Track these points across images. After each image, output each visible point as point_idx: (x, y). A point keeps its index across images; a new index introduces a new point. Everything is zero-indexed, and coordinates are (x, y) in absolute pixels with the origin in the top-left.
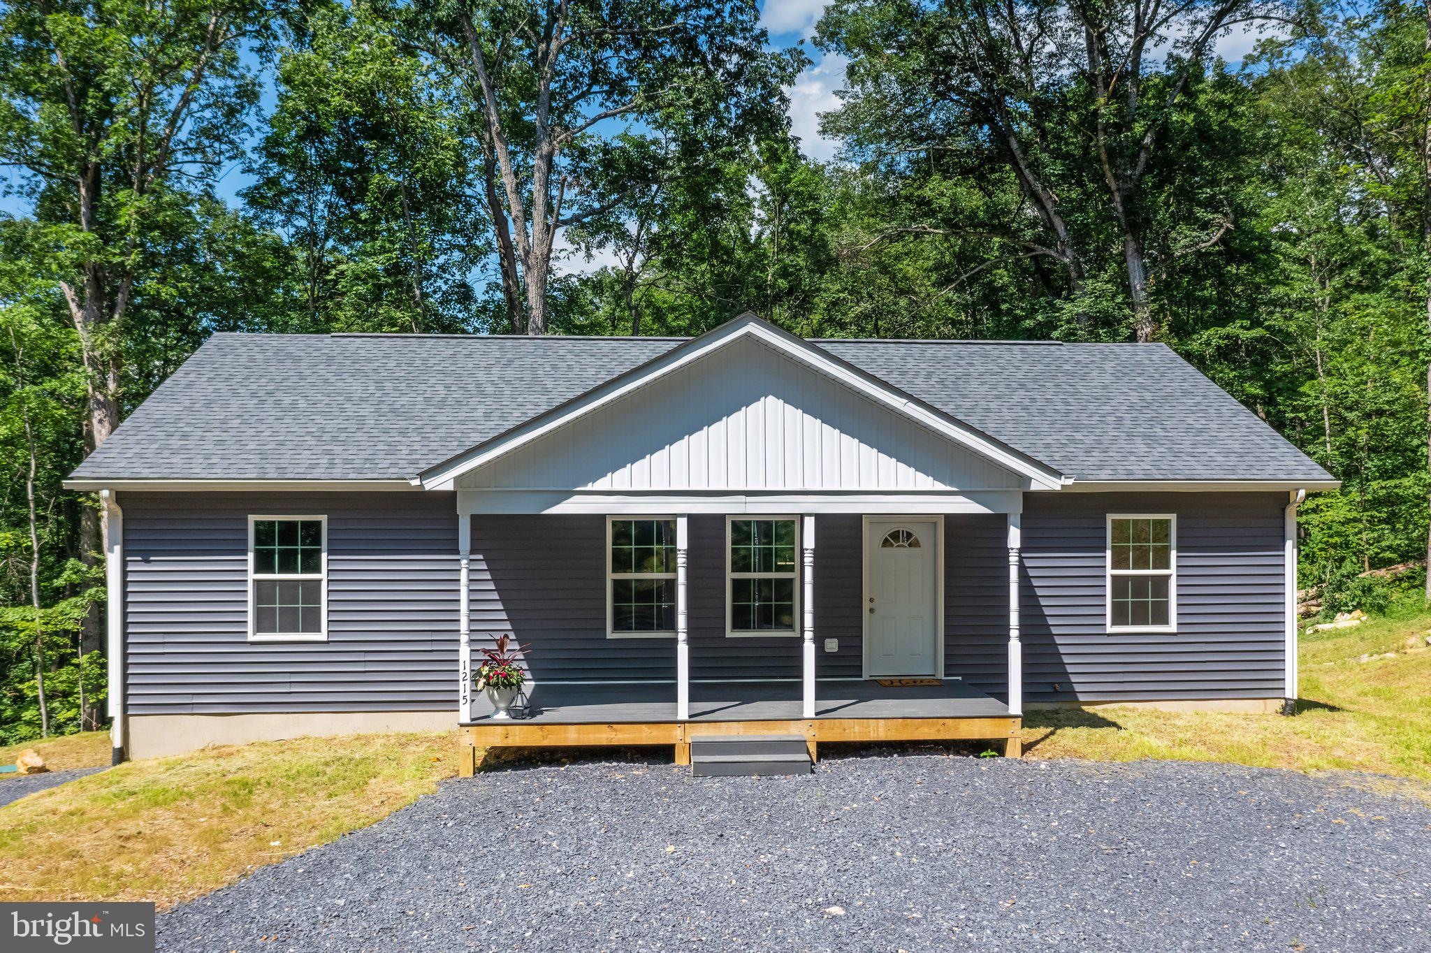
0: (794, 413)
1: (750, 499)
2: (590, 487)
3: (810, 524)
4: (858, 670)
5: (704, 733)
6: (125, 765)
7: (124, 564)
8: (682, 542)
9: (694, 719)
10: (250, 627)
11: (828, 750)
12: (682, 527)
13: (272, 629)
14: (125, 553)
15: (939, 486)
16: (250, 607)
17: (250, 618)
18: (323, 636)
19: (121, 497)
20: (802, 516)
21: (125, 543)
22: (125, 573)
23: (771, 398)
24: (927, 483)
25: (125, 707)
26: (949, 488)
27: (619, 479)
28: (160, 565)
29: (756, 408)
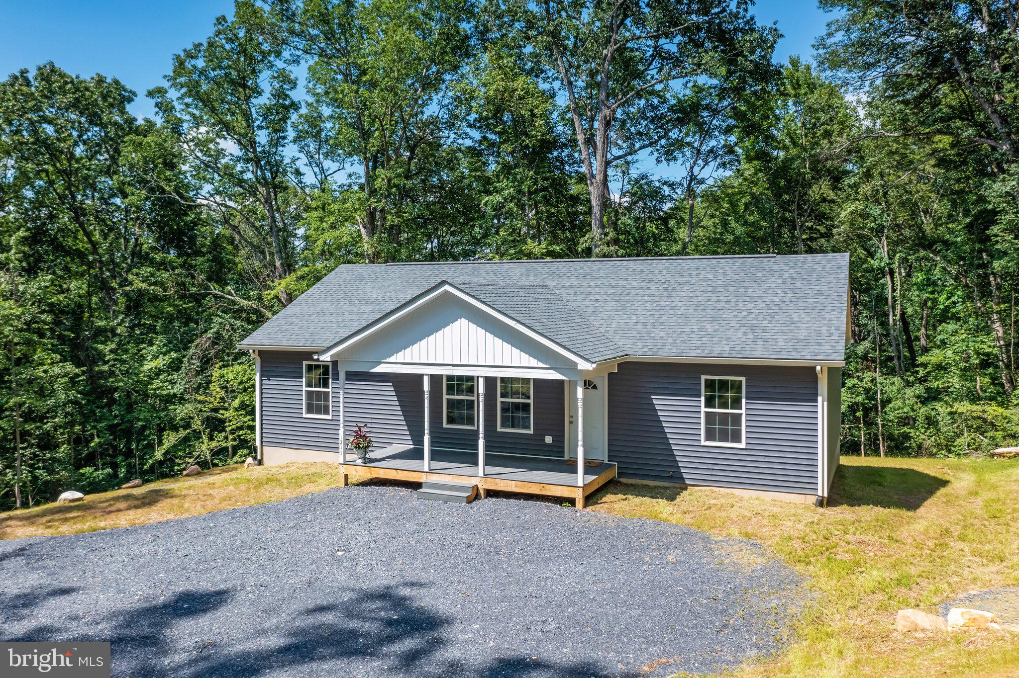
0: (473, 326)
1: (454, 368)
2: (387, 360)
3: (481, 381)
4: (562, 454)
5: (434, 478)
6: (261, 467)
7: (261, 380)
8: (426, 387)
9: (431, 471)
10: (304, 411)
11: (490, 493)
12: (426, 380)
13: (312, 413)
14: (262, 376)
15: (541, 365)
16: (304, 402)
17: (304, 407)
18: (329, 417)
19: (261, 353)
20: (478, 377)
21: (262, 371)
22: (261, 385)
23: (463, 319)
24: (534, 362)
25: (262, 442)
26: (545, 366)
27: (399, 357)
28: (274, 381)
29: (456, 324)
